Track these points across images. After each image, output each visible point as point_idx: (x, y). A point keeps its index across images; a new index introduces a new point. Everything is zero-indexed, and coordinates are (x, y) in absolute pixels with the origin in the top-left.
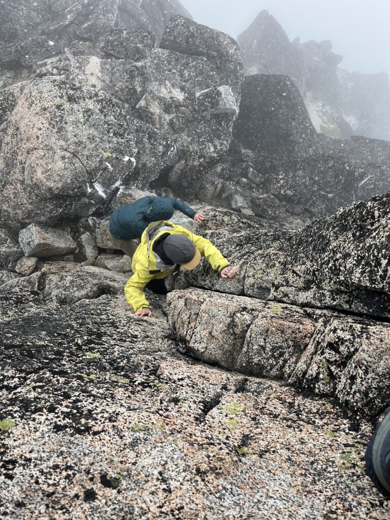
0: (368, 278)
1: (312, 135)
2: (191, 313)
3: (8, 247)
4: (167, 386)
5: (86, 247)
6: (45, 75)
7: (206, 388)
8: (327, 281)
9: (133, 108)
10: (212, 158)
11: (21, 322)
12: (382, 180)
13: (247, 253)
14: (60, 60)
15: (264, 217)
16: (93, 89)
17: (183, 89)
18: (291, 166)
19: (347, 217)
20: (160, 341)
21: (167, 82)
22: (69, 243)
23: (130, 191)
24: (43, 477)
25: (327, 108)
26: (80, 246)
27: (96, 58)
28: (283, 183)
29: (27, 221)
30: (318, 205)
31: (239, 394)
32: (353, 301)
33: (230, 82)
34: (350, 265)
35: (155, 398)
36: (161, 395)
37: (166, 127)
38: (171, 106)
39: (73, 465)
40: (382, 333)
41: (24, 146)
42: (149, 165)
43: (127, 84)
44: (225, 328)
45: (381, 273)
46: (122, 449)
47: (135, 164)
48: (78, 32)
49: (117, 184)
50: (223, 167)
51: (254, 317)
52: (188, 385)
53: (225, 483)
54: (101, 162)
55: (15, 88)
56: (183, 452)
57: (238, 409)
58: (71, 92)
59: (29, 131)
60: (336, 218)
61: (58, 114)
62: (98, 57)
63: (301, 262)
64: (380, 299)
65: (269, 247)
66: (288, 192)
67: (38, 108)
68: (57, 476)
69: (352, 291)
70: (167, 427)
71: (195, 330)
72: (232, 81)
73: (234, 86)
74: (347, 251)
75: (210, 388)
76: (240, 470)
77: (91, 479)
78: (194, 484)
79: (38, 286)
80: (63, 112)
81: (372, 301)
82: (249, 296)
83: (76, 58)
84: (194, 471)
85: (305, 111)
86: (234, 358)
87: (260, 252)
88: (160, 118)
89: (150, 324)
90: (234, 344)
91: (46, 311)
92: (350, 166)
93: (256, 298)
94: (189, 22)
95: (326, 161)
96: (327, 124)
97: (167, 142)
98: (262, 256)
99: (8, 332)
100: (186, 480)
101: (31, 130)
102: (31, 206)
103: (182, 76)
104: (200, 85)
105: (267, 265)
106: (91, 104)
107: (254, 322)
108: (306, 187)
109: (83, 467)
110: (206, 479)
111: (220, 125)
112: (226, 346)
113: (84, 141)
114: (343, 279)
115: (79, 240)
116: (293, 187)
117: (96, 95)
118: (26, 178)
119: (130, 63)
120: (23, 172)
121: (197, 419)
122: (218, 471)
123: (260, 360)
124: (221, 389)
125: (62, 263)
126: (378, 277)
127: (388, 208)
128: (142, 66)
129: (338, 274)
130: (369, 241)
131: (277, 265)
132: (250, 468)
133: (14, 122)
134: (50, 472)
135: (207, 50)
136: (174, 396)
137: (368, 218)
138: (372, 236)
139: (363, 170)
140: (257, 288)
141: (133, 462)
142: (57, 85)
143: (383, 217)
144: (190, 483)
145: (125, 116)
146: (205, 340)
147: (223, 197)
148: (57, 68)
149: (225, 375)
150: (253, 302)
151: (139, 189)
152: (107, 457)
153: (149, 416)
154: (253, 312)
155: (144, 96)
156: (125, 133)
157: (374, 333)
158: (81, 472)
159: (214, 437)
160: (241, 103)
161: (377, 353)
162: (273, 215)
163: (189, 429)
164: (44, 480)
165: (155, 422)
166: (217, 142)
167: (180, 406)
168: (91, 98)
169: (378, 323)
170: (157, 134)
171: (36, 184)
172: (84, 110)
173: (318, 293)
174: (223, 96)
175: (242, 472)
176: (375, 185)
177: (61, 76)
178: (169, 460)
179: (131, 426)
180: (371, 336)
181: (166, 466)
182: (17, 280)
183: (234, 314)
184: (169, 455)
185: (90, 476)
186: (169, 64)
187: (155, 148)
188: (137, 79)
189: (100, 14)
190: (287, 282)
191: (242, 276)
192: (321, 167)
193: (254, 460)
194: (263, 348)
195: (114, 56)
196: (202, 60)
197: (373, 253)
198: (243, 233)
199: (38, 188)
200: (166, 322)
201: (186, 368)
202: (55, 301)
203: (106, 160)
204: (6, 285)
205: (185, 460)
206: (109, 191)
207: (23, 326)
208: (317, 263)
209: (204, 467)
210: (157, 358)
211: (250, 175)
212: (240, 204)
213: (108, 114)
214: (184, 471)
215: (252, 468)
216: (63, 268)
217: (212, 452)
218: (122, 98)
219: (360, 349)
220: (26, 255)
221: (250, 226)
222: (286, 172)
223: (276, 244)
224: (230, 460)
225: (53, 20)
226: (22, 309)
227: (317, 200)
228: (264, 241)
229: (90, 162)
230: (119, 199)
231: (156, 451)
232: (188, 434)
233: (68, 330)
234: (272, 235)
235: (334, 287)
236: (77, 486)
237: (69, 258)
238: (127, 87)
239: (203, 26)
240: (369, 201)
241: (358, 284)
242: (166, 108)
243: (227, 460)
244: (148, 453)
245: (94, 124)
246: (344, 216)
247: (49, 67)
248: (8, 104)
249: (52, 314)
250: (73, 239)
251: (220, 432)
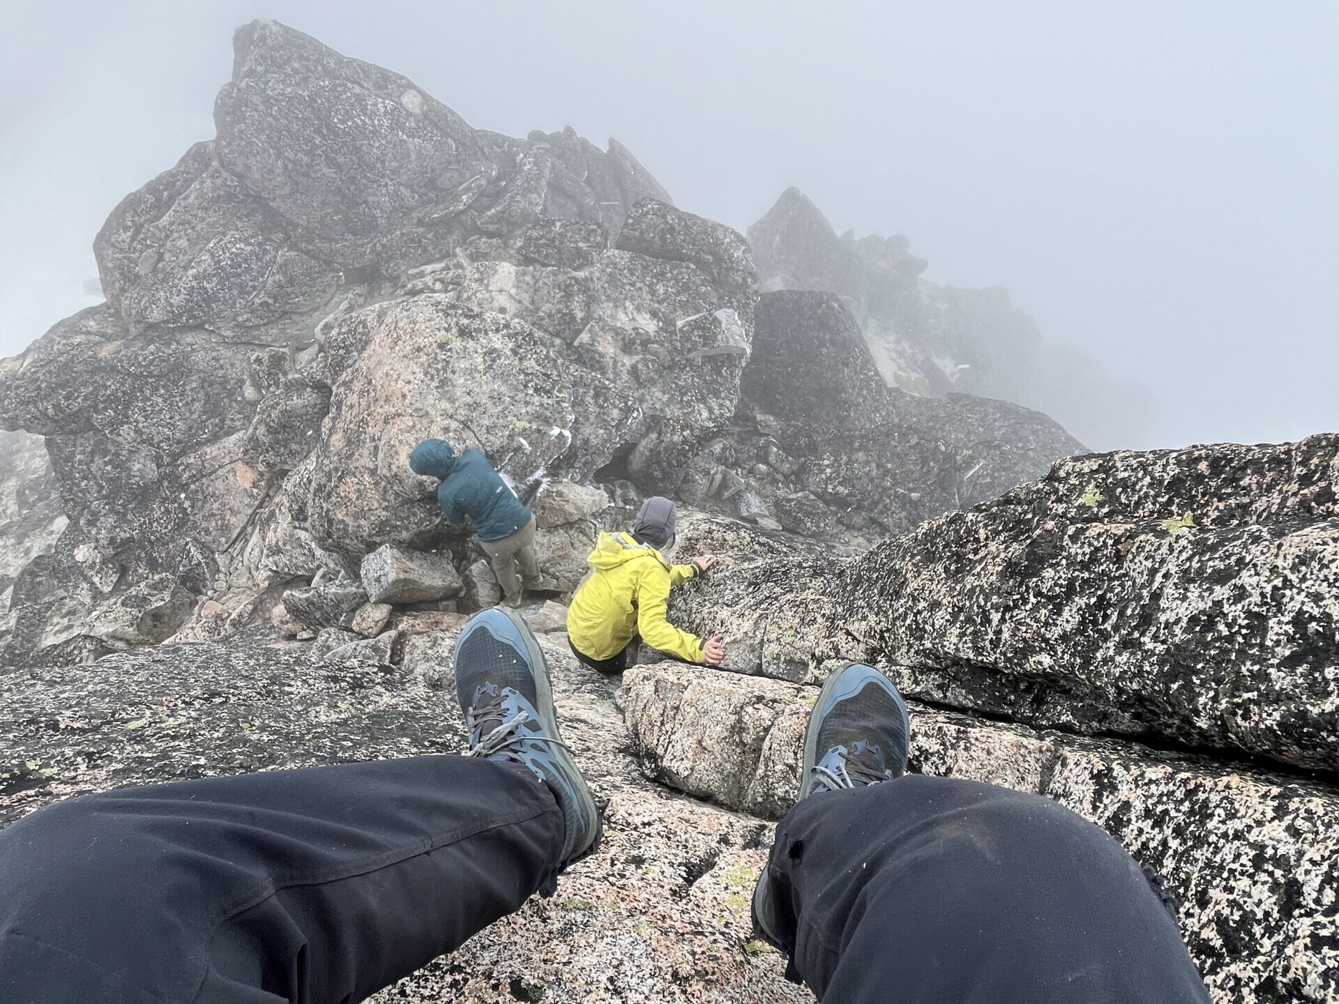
0: (970, 645)
1: (879, 391)
2: (665, 707)
3: (341, 585)
4: (623, 836)
5: (479, 586)
6: (421, 291)
7: (691, 841)
8: (904, 650)
9: (569, 345)
10: (705, 430)
11: (367, 721)
12: (1004, 469)
13: (767, 598)
14: (447, 268)
15: (799, 534)
16: (502, 316)
17: (654, 314)
18: (843, 443)
19: (935, 538)
20: (611, 757)
21: (628, 303)
22: (450, 578)
23: (560, 488)
24: (413, 984)
25: (905, 344)
26: (469, 584)
27: (508, 264)
28: (831, 474)
29: (378, 540)
30: (894, 512)
31: (750, 851)
32: (949, 686)
33: (735, 304)
34: (942, 621)
35: (602, 855)
36: (613, 850)
37: (625, 377)
38: (634, 343)
39: (463, 965)
40: (990, 740)
41: (380, 410)
42: (594, 441)
43: (560, 306)
44: (726, 734)
45: (991, 635)
46: (546, 940)
47: (570, 440)
48: (479, 223)
49: (539, 474)
50: (725, 445)
51: (777, 713)
52: (659, 834)
53: (722, 998)
54: (511, 437)
55: (369, 313)
56: (649, 945)
57: (747, 877)
58: (465, 321)
59: (389, 385)
60: (916, 539)
61: (441, 356)
62: (510, 262)
63: (859, 617)
64: (994, 684)
65: (804, 587)
66: (841, 489)
67: (408, 348)
68: (437, 983)
69: (947, 667)
70: (622, 905)
71: (672, 737)
72: (738, 301)
73: (742, 309)
74: (935, 598)
75: (698, 840)
76: (746, 977)
77: (495, 987)
78: (668, 998)
79: (391, 657)
80: (449, 354)
81: (980, 685)
82: (770, 676)
83: (475, 265)
84: (669, 977)
85: (865, 351)
86: (741, 788)
87: (789, 596)
88: (615, 362)
89: (593, 727)
90: (742, 762)
91: (408, 702)
92: (947, 446)
93: (783, 679)
94: (665, 208)
95: (904, 436)
96: (905, 372)
97: (626, 403)
98: (794, 604)
99: (345, 738)
100: (654, 991)
101: (393, 383)
102: (384, 513)
103: (653, 293)
104: (684, 306)
105: (803, 620)
106: (497, 341)
107: (776, 723)
108: (872, 480)
109: (481, 968)
110: (689, 990)
111: (719, 373)
112: (728, 766)
113: (484, 401)
114: (930, 646)
115: (467, 572)
116: (850, 480)
117: (507, 326)
118: (380, 464)
119: (565, 273)
120: (376, 455)
121: (674, 893)
122: (709, 977)
123: (787, 792)
124: (718, 842)
125: (436, 615)
126: (987, 643)
127: (1000, 524)
128: (586, 277)
129: (922, 638)
130: (970, 581)
131: (820, 620)
132: (766, 975)
133: (365, 370)
134: (424, 975)
135: (696, 253)
136: (635, 852)
137: (968, 541)
138: (975, 571)
139: (970, 452)
140: (785, 661)
141: (564, 960)
142: (442, 310)
143: (993, 540)
144: (661, 996)
145: (555, 361)
146: (690, 754)
147: (724, 498)
148: (442, 281)
149: (726, 817)
150: (776, 686)
151: (576, 483)
152: (521, 952)
153: (592, 885)
154: (775, 705)
155: (589, 326)
156: (553, 388)
157: (977, 739)
158: (477, 976)
159: (704, 922)
160: (754, 337)
161: (982, 774)
162: (814, 528)
163: (660, 908)
164: (414, 989)
165: (602, 896)
166: (714, 403)
167: (645, 870)
168: (497, 331)
169: (988, 723)
170: (610, 389)
171: (396, 475)
172: (485, 350)
173: (890, 670)
174: (723, 325)
175: (750, 980)
176: (993, 478)
177: (448, 294)
178: (625, 958)
179: (561, 901)
180: (972, 744)
181: (620, 967)
182: (353, 645)
183: (742, 708)
184: (627, 950)
185: (493, 982)
186: (632, 275)
187: (604, 414)
188: (576, 298)
189: (518, 194)
190: (838, 652)
191: (758, 640)
192: (896, 447)
193: (772, 962)
194: (792, 769)
195: (538, 262)
196: (688, 268)
197: (977, 601)
198: (760, 562)
199: (400, 483)
200: (620, 723)
201: (656, 805)
202: (421, 685)
203: (519, 435)
204: (334, 655)
205: (653, 959)
206: (524, 487)
207: (370, 729)
208: (887, 617)
209: (685, 970)
210: (605, 786)
211: (772, 459)
212: (755, 510)
213: (526, 357)
214: (652, 976)
215: (769, 975)
216: (437, 623)
217: (700, 946)
218: (551, 329)
219: (956, 768)
220: (373, 599)
221: (772, 550)
222: (836, 454)
223: (818, 583)
224: (731, 959)
225: (437, 204)
226: (363, 698)
227: (891, 504)
228: (797, 578)
229: (491, 438)
230: (540, 500)
231: (603, 944)
232: (659, 917)
233: (449, 736)
234: (810, 567)
235: (917, 660)
236: (471, 999)
237: (448, 606)
238: (559, 311)
239: (689, 215)
240: (970, 511)
241: (955, 656)
242: (625, 345)
243: (725, 959)
244: (591, 946)
245: (502, 374)
246: (930, 536)
247: (428, 280)
248: (355, 339)
249: (419, 707)
250: (457, 571)
251: (714, 915)
